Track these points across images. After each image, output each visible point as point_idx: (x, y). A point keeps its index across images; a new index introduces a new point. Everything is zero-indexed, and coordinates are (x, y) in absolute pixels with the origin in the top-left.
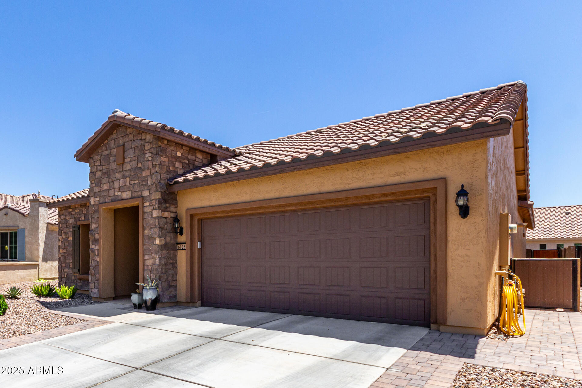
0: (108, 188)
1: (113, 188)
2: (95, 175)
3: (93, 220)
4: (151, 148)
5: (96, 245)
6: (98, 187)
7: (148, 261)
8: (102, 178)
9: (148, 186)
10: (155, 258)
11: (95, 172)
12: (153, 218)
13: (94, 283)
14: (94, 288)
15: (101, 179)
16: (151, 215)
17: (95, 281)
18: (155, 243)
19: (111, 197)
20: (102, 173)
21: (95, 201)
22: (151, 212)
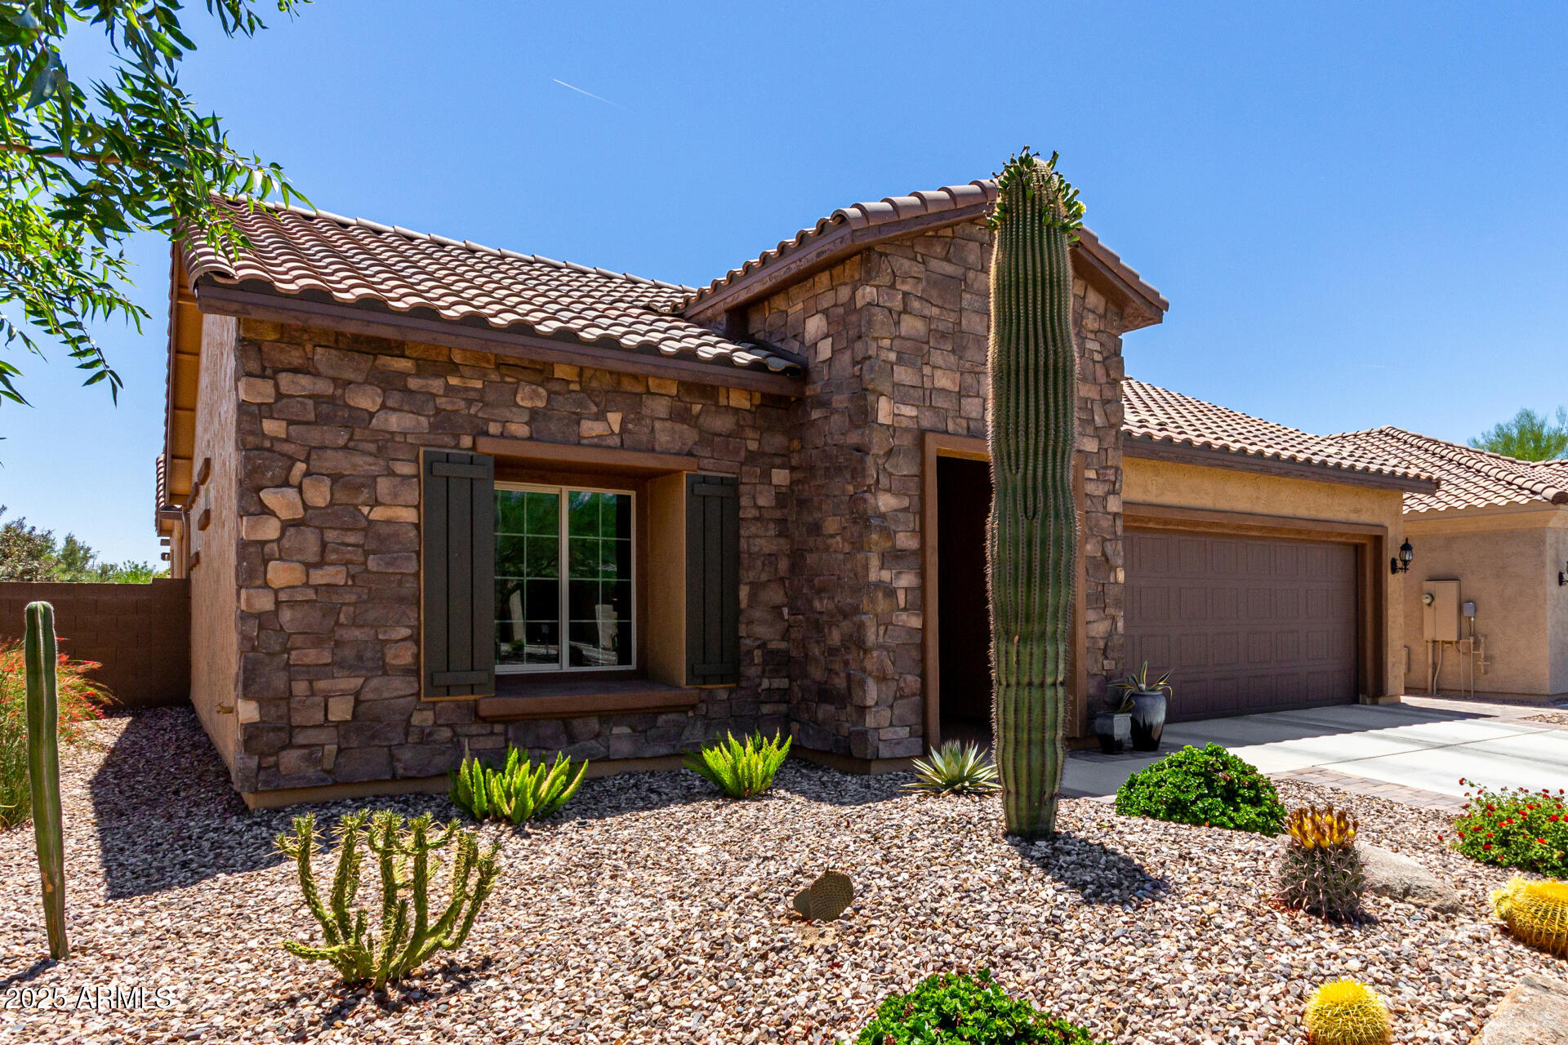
0: (957, 389)
1: (978, 396)
2: (897, 323)
3: (884, 481)
4: (1099, 331)
5: (900, 573)
6: (910, 370)
7: (1095, 625)
8: (928, 343)
9: (1096, 429)
10: (1114, 619)
11: (900, 314)
12: (1109, 514)
13: (891, 707)
14: (891, 725)
15: (926, 347)
16: (1105, 507)
17: (895, 699)
18: (1112, 579)
19: (968, 419)
20: (930, 330)
21: (895, 415)
22: (1105, 498)
